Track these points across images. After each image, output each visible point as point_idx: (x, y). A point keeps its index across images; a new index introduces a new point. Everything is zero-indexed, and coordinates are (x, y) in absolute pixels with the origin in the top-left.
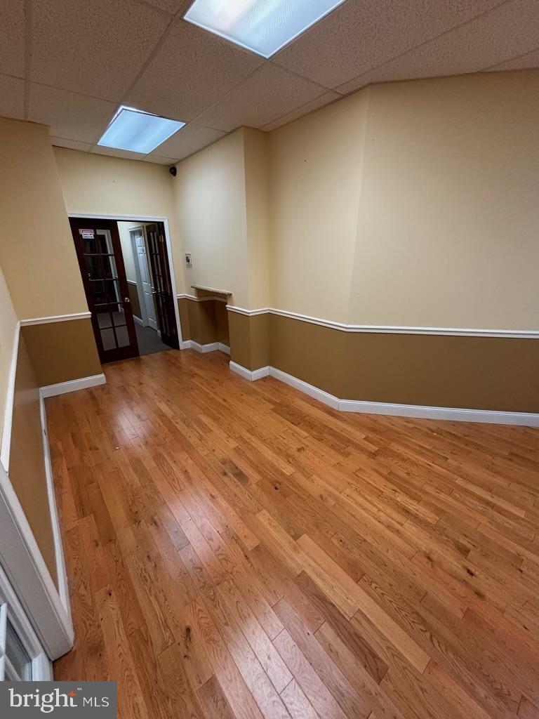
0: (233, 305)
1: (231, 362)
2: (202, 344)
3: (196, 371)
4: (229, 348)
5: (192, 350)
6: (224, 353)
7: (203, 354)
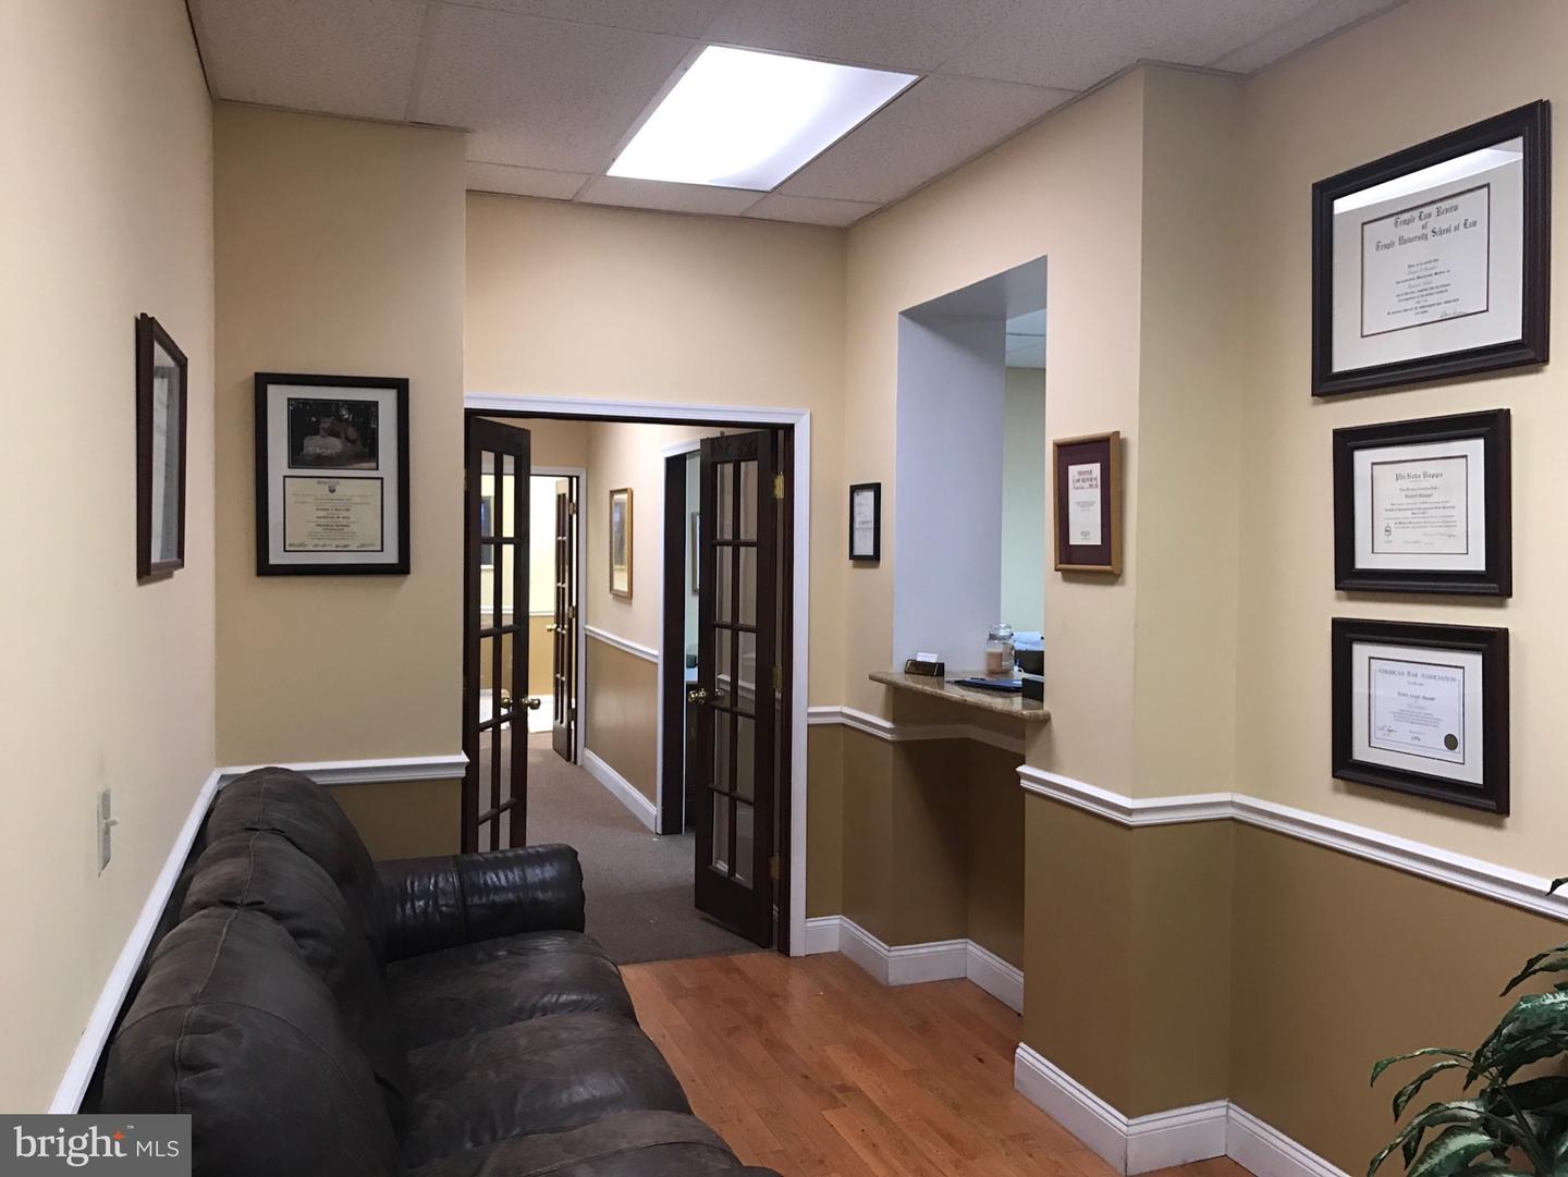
0: (1048, 769)
1: (1025, 1053)
2: (892, 941)
3: (852, 1071)
4: (1018, 976)
5: (841, 968)
6: (990, 999)
7: (889, 992)
